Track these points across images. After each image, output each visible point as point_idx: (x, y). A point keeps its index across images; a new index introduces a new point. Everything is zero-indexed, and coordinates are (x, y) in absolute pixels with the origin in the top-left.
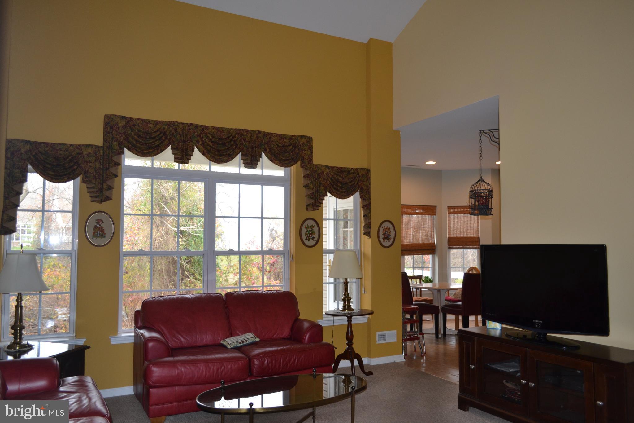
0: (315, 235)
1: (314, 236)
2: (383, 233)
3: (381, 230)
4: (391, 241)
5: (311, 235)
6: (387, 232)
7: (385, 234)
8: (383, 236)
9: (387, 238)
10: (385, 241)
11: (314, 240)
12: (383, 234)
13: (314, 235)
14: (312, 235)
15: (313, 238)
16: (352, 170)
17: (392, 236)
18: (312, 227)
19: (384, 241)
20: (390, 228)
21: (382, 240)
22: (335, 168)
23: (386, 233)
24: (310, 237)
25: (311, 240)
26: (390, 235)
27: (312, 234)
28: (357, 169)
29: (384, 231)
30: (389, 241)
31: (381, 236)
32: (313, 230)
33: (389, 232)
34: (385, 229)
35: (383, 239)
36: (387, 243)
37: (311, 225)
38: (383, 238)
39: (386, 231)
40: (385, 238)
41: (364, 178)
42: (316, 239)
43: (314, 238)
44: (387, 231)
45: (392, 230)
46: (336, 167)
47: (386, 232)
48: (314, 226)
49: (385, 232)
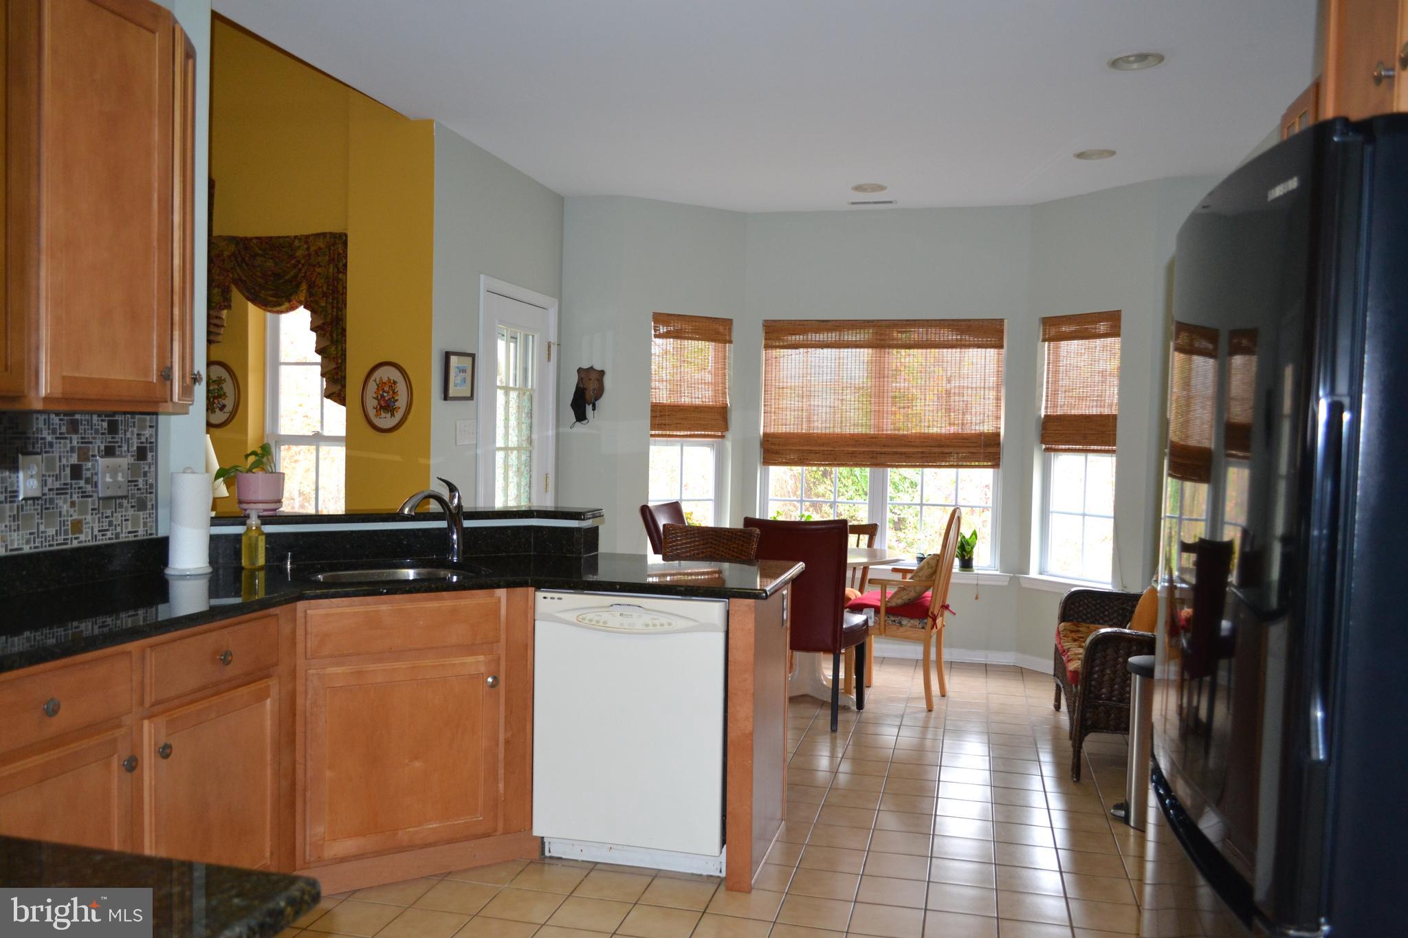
0: (227, 399)
1: (225, 402)
2: (375, 396)
3: (372, 387)
4: (399, 415)
5: (216, 401)
6: (388, 392)
7: (382, 396)
8: (375, 403)
9: (387, 406)
10: (382, 416)
11: (225, 410)
12: (376, 398)
13: (224, 399)
14: (220, 400)
15: (222, 408)
16: (297, 241)
17: (402, 402)
18: (220, 381)
19: (377, 415)
20: (395, 383)
21: (372, 413)
22: (255, 241)
23: (385, 394)
24: (215, 405)
25: (217, 410)
26: (397, 400)
27: (219, 396)
28: (307, 237)
29: (377, 389)
30: (392, 415)
31: (371, 403)
32: (222, 388)
33: (394, 393)
34: (381, 385)
35: (375, 410)
36: (386, 421)
37: (218, 377)
38: (376, 408)
39: (383, 389)
40: (381, 407)
41: (320, 259)
42: (229, 408)
43: (224, 406)
44: (386, 389)
45: (401, 387)
46: (256, 238)
47: (384, 391)
48: (224, 380)
49: (381, 392)
